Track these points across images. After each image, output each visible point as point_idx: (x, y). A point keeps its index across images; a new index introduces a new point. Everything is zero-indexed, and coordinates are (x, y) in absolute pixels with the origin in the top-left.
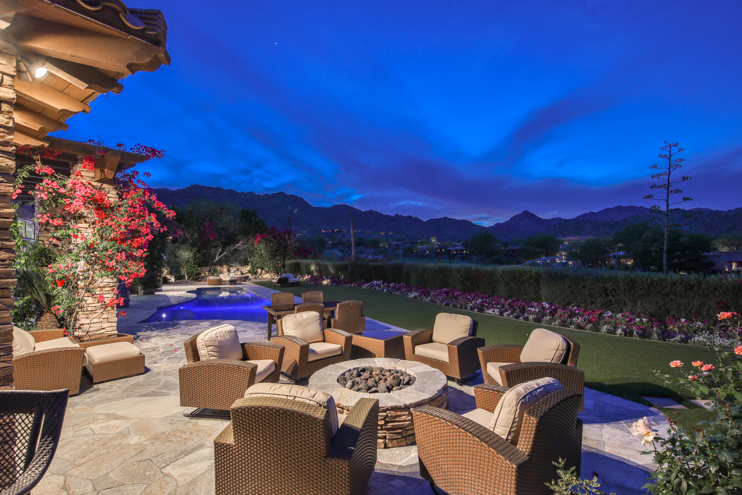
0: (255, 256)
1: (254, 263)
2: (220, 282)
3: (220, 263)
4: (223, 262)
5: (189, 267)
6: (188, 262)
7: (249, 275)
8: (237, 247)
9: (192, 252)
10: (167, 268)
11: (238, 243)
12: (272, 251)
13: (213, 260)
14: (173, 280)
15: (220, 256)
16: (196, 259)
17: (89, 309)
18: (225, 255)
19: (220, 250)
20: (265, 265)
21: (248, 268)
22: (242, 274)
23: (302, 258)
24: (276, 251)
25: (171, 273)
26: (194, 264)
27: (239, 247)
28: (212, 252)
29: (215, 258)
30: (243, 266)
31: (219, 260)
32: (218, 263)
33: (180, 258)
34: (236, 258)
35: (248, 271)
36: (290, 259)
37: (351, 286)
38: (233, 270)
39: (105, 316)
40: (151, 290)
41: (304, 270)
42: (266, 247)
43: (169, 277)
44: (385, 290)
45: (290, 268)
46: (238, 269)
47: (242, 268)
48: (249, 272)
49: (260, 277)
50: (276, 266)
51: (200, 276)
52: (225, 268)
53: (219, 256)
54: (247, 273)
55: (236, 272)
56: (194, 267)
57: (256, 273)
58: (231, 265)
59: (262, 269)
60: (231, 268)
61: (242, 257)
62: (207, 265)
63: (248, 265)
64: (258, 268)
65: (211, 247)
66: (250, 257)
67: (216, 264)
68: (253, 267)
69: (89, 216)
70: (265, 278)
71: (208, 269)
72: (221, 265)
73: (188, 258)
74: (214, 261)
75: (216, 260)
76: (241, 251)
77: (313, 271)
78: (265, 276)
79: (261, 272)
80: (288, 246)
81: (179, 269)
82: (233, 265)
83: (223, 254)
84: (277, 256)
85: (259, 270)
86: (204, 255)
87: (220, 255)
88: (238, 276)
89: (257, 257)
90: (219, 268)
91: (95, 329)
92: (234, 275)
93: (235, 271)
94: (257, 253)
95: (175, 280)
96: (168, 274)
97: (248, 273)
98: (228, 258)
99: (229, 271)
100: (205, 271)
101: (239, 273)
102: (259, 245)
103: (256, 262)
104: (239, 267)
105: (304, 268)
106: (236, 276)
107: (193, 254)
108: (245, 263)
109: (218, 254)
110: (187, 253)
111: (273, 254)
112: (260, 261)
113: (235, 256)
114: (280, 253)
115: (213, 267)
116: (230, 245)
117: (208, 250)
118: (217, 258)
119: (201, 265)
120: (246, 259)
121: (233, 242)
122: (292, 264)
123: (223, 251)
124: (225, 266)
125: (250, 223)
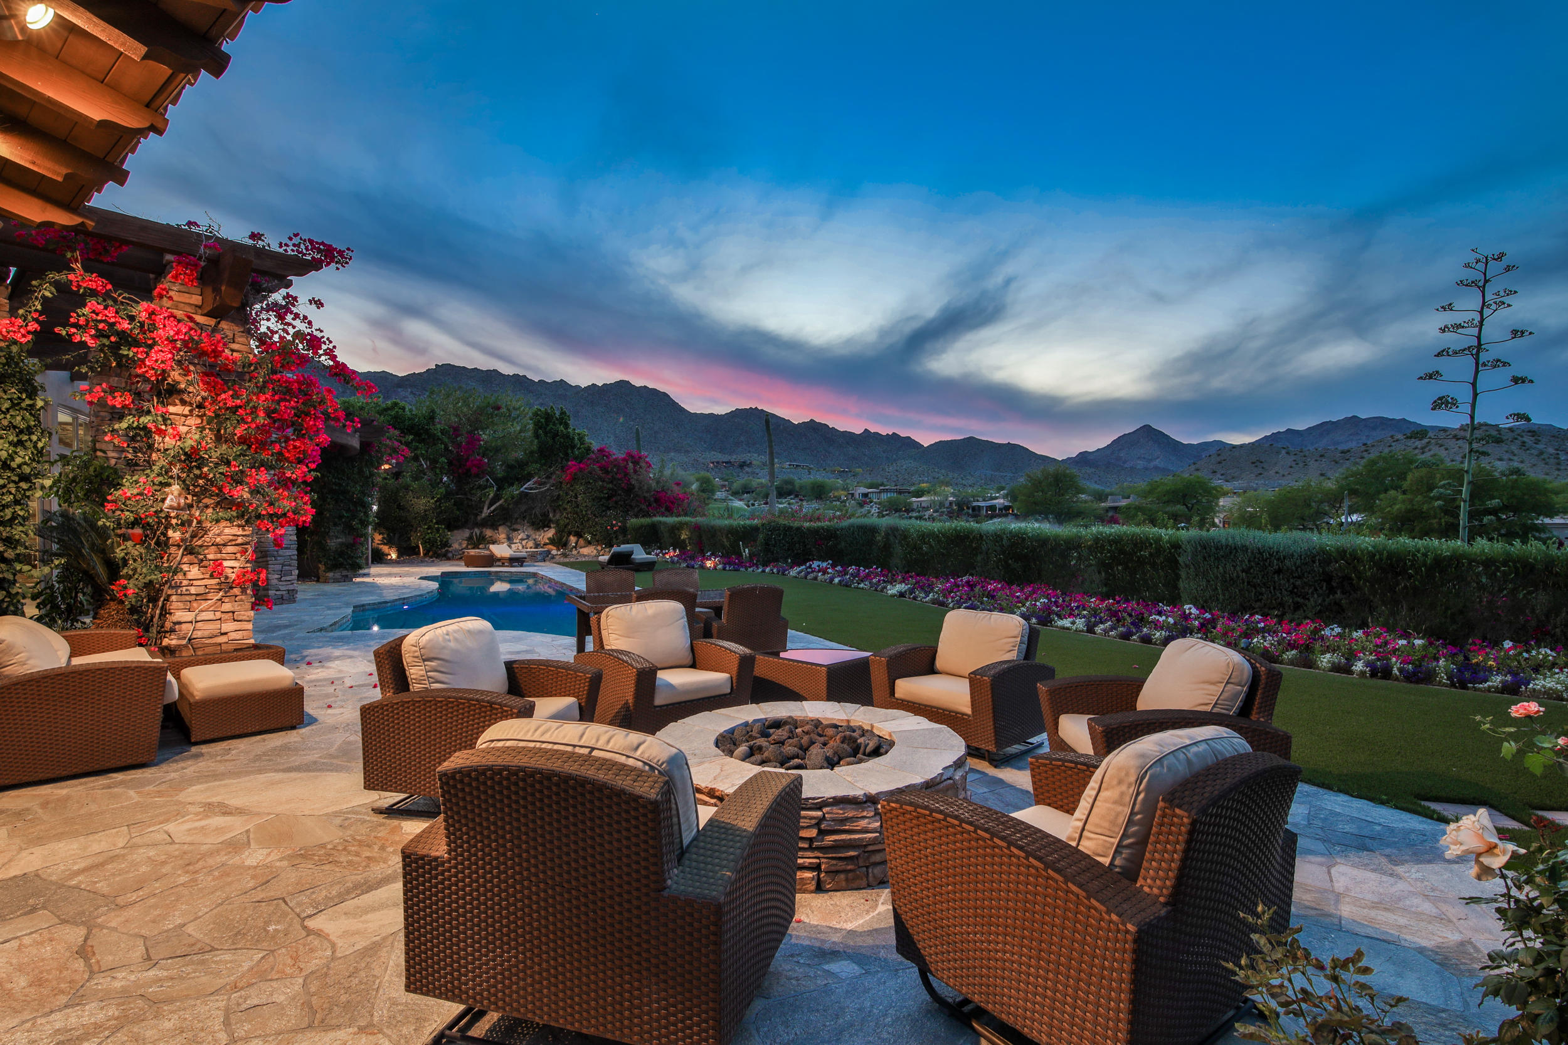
0: (565, 509)
1: (562, 522)
2: (491, 560)
3: (493, 522)
4: (498, 521)
5: (428, 529)
6: (425, 518)
7: (551, 547)
8: (526, 489)
9: (432, 498)
10: (383, 530)
11: (529, 480)
12: (600, 499)
13: (477, 515)
14: (394, 556)
15: (492, 508)
16: (441, 512)
17: (193, 590)
18: (501, 506)
19: (492, 495)
20: (584, 528)
21: (551, 533)
22: (537, 546)
23: (663, 515)
24: (609, 498)
25: (389, 542)
26: (437, 523)
27: (531, 489)
28: (475, 498)
29: (481, 512)
30: (538, 529)
31: (489, 516)
32: (486, 522)
33: (409, 511)
34: (525, 512)
35: (549, 539)
36: (637, 516)
37: (763, 571)
38: (518, 536)
39: (227, 607)
40: (345, 573)
41: (666, 537)
42: (586, 489)
43: (385, 549)
44: (837, 580)
45: (636, 534)
46: (528, 537)
47: (538, 533)
48: (552, 541)
49: (575, 552)
50: (608, 531)
51: (450, 549)
52: (502, 533)
53: (488, 508)
54: (547, 544)
55: (524, 542)
56: (438, 530)
57: (565, 545)
58: (514, 526)
59: (579, 535)
60: (515, 533)
61: (537, 511)
62: (465, 525)
63: (550, 527)
64: (569, 534)
65: (472, 489)
66: (555, 512)
67: (485, 524)
68: (560, 531)
69: (191, 389)
70: (585, 556)
71: (467, 535)
72: (494, 527)
73: (426, 511)
74: (479, 518)
75: (483, 515)
76: (533, 498)
77: (684, 541)
78: (585, 551)
79: (576, 543)
80: (634, 487)
81: (407, 533)
82: (518, 526)
83: (498, 504)
84: (609, 508)
85: (573, 539)
86: (458, 505)
87: (491, 505)
88: (528, 550)
89: (569, 511)
90: (488, 533)
91: (206, 633)
92: (520, 547)
93: (522, 539)
94: (569, 502)
95: (398, 557)
96: (385, 544)
97: (550, 544)
98: (508, 513)
99: (510, 539)
100: (458, 540)
101: (531, 544)
102: (571, 486)
103: (567, 522)
104: (530, 532)
105: (666, 535)
106: (525, 550)
107: (436, 501)
108: (541, 524)
109: (487, 502)
110: (422, 501)
111: (603, 505)
112: (574, 518)
113: (523, 508)
114: (616, 503)
115: (477, 531)
116: (512, 484)
117: (465, 494)
118: (486, 512)
119: (453, 525)
120: (545, 515)
121: (518, 479)
122: (642, 526)
123: (497, 498)
124: (501, 529)
125: (554, 439)
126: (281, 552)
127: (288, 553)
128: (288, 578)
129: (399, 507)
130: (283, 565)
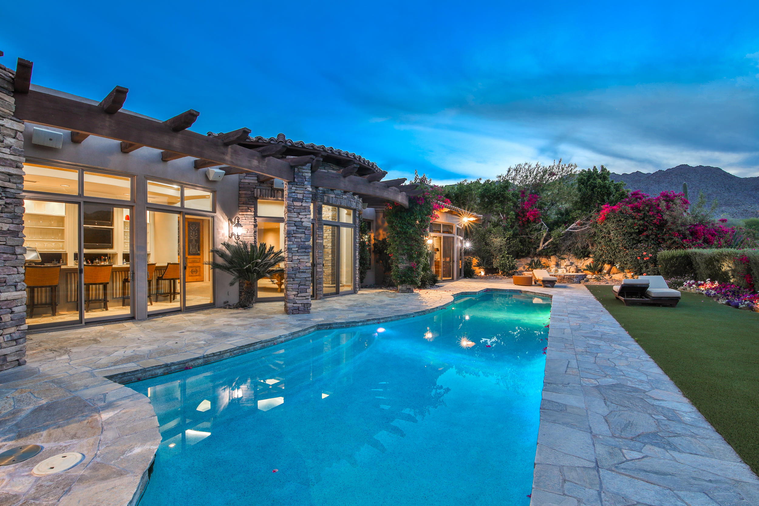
0: (600, 243)
1: (597, 253)
2: (529, 281)
3: (546, 253)
4: (550, 252)
5: (502, 257)
6: (500, 250)
7: (588, 272)
8: (571, 229)
9: (505, 238)
11: (573, 223)
12: (631, 234)
13: (535, 249)
14: (483, 273)
15: (546, 244)
16: (510, 247)
18: (552, 241)
19: (545, 235)
20: (616, 258)
21: (589, 261)
22: (578, 270)
23: (700, 246)
24: (640, 233)
25: (480, 265)
26: (508, 254)
27: (574, 229)
28: (534, 237)
29: (539, 246)
30: (580, 258)
31: (544, 249)
32: (542, 253)
33: (491, 246)
34: (570, 245)
35: (587, 266)
36: (669, 248)
38: (564, 263)
41: (702, 268)
42: (618, 226)
43: (478, 269)
45: (667, 264)
46: (572, 264)
47: (580, 261)
48: (589, 268)
49: (607, 277)
50: (638, 261)
51: (517, 271)
52: (553, 261)
53: (544, 243)
54: (585, 270)
55: (568, 268)
56: (508, 258)
57: (601, 270)
58: (562, 256)
59: (612, 264)
60: (562, 261)
61: (579, 245)
62: (527, 255)
63: (589, 257)
64: (604, 262)
65: (531, 231)
66: (592, 245)
67: (540, 254)
68: (597, 260)
71: (529, 262)
72: (548, 256)
73: (501, 246)
74: (538, 250)
75: (540, 248)
76: (576, 236)
77: (726, 273)
78: (616, 277)
79: (609, 270)
80: (667, 222)
81: (491, 260)
82: (565, 256)
83: (550, 241)
84: (640, 242)
85: (607, 267)
86: (522, 242)
87: (546, 240)
88: (571, 274)
89: (603, 244)
90: (543, 260)
92: (565, 271)
93: (567, 266)
94: (603, 237)
95: (485, 274)
96: (477, 266)
97: (587, 270)
98: (557, 247)
99: (558, 265)
100: (522, 264)
101: (573, 269)
102: (605, 224)
103: (601, 253)
104: (574, 260)
105: (703, 266)
106: (568, 274)
107: (507, 240)
108: (584, 254)
109: (542, 240)
110: (499, 240)
111: (633, 239)
112: (607, 250)
113: (569, 243)
114: (647, 236)
115: (536, 259)
116: (559, 227)
117: (527, 235)
118: (541, 246)
119: (518, 255)
120: (585, 248)
121: (565, 223)
122: (673, 257)
123: (549, 236)
124: (553, 258)
125: (592, 190)
126: (298, 275)
127: (304, 275)
128: (303, 294)
129: (487, 244)
130: (300, 285)
